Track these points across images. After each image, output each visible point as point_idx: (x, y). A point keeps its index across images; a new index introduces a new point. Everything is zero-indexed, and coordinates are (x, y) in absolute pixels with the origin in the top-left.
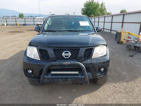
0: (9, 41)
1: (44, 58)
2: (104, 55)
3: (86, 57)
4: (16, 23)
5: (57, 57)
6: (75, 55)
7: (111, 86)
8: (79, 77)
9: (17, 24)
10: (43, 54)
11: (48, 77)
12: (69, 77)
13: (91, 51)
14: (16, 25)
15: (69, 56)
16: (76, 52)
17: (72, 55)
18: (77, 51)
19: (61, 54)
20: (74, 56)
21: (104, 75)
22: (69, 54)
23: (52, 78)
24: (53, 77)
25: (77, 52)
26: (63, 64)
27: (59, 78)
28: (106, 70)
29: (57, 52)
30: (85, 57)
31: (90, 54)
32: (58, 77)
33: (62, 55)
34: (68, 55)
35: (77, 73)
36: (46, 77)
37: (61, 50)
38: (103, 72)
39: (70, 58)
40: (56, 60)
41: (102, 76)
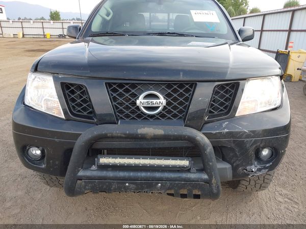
0: (21, 69)
1: (79, 111)
2: (273, 107)
3: (216, 113)
4: (44, 32)
5: (121, 112)
6: (181, 104)
7: (280, 199)
8: (192, 176)
9: (45, 34)
10: (73, 100)
11: (88, 173)
12: (158, 175)
13: (233, 91)
14: (44, 37)
15: (158, 107)
16: (181, 95)
17: (168, 103)
18: (187, 91)
19: (133, 100)
20: (175, 108)
21: (268, 171)
22: (158, 101)
23: (100, 178)
24: (104, 173)
25: (187, 95)
26: (137, 135)
27: (125, 179)
28: (276, 156)
29: (121, 95)
30: (210, 112)
31: (230, 102)
32: (122, 174)
33: (136, 103)
34: (156, 105)
35: (185, 163)
36: (81, 173)
37: (134, 86)
38: (268, 162)
39: (161, 115)
40: (118, 120)
41: (264, 171)
